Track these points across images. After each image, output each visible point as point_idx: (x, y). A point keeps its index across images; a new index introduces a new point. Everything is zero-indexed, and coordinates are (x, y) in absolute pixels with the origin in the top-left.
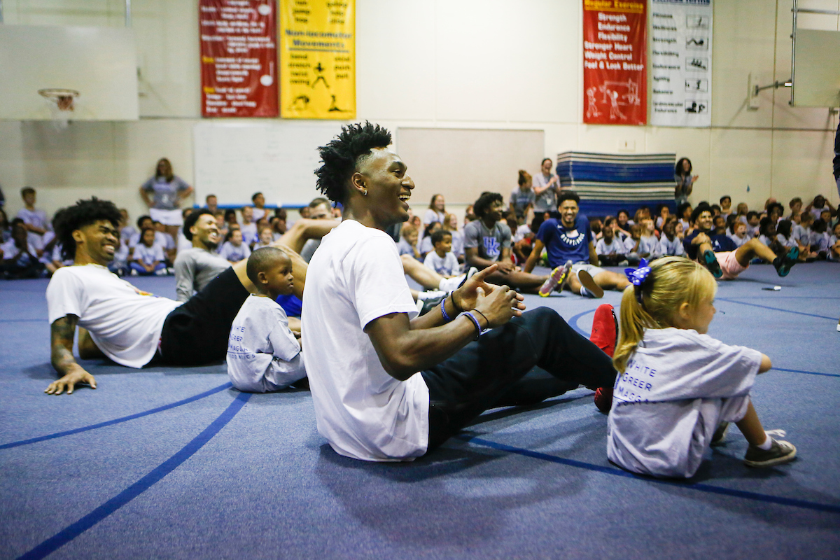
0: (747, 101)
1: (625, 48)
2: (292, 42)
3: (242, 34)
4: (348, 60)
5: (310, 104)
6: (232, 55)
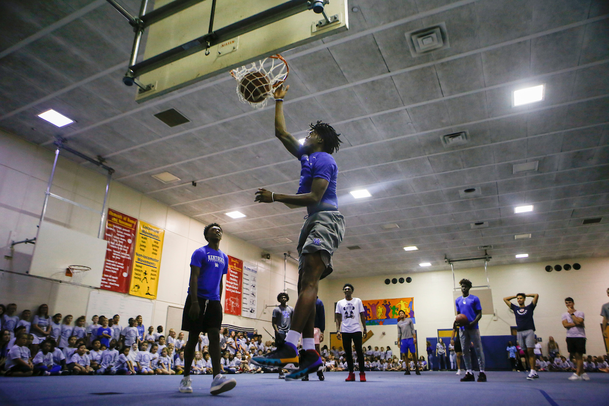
0: (263, 310)
1: (237, 284)
2: (137, 259)
3: (119, 250)
4: (156, 271)
5: (139, 289)
6: (114, 259)
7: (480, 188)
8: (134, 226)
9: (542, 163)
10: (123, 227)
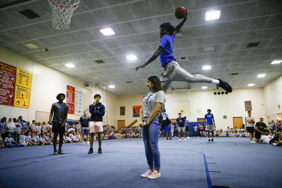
1: (72, 99)
2: (17, 88)
3: (7, 84)
4: (28, 94)
5: (19, 103)
6: (4, 88)
7: (188, 57)
8: (15, 71)
9: (216, 48)
10: (8, 72)
